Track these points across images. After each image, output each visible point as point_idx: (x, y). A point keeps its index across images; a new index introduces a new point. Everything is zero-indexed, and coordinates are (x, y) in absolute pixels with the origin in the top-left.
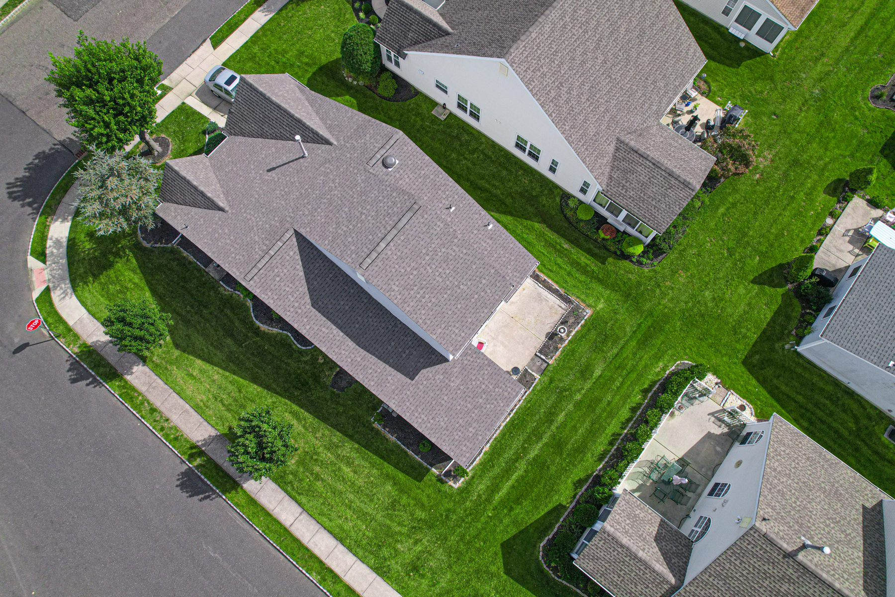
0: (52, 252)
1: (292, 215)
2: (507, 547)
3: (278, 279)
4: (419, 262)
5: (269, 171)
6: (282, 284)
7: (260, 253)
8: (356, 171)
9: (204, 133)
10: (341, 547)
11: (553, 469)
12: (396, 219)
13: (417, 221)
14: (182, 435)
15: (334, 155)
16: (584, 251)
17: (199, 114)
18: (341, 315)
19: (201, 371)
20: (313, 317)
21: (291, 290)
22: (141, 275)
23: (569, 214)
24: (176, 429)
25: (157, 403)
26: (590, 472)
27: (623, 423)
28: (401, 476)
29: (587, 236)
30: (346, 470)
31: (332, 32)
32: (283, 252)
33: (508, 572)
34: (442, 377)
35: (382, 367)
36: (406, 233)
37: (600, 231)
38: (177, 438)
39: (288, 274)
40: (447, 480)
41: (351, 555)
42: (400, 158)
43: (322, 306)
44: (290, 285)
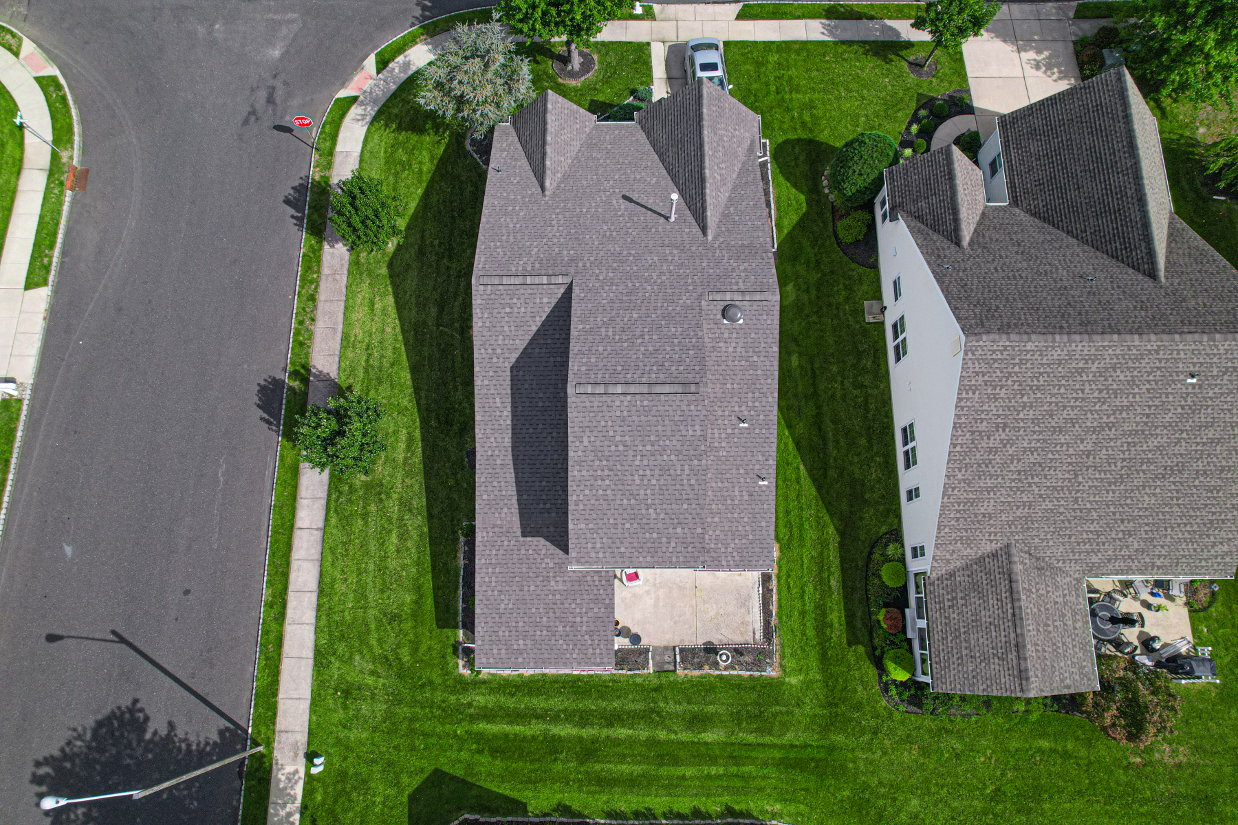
0: (394, 69)
1: (588, 265)
2: (438, 777)
3: (508, 310)
4: (637, 442)
5: (625, 197)
6: (507, 319)
7: (520, 269)
8: (691, 288)
9: (633, 92)
10: (314, 597)
11: (559, 766)
12: (662, 377)
13: (678, 403)
14: (309, 347)
15: (694, 248)
16: (845, 610)
17: (650, 69)
18: (527, 404)
19: (384, 309)
20: (501, 378)
21: (508, 333)
22: (434, 168)
23: (876, 556)
24: (311, 335)
25: (322, 296)
26: (586, 812)
27: (671, 811)
28: (429, 602)
29: (868, 599)
30: (394, 539)
31: (866, 116)
32: (540, 291)
33: (413, 798)
34: (551, 565)
35: (509, 493)
36: (655, 403)
37: (883, 610)
38: (302, 346)
39: (522, 315)
40: (461, 656)
41: (314, 613)
42: (748, 321)
43: (520, 378)
44: (513, 328)
